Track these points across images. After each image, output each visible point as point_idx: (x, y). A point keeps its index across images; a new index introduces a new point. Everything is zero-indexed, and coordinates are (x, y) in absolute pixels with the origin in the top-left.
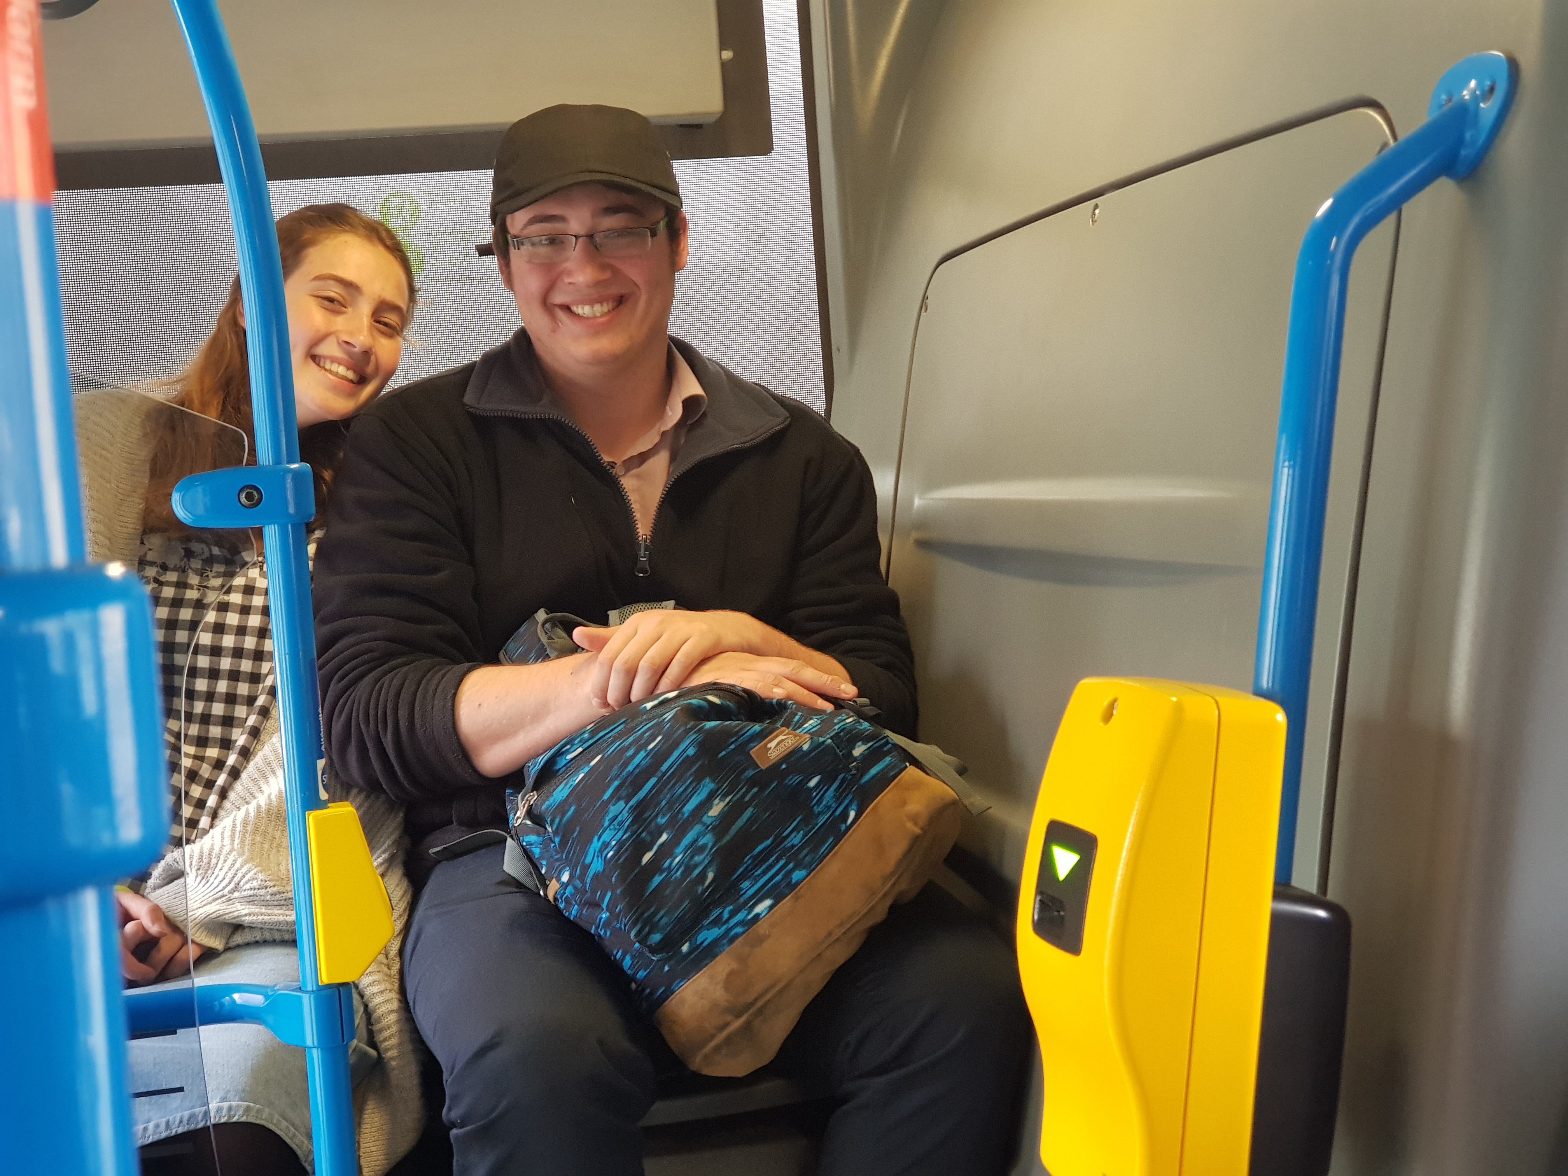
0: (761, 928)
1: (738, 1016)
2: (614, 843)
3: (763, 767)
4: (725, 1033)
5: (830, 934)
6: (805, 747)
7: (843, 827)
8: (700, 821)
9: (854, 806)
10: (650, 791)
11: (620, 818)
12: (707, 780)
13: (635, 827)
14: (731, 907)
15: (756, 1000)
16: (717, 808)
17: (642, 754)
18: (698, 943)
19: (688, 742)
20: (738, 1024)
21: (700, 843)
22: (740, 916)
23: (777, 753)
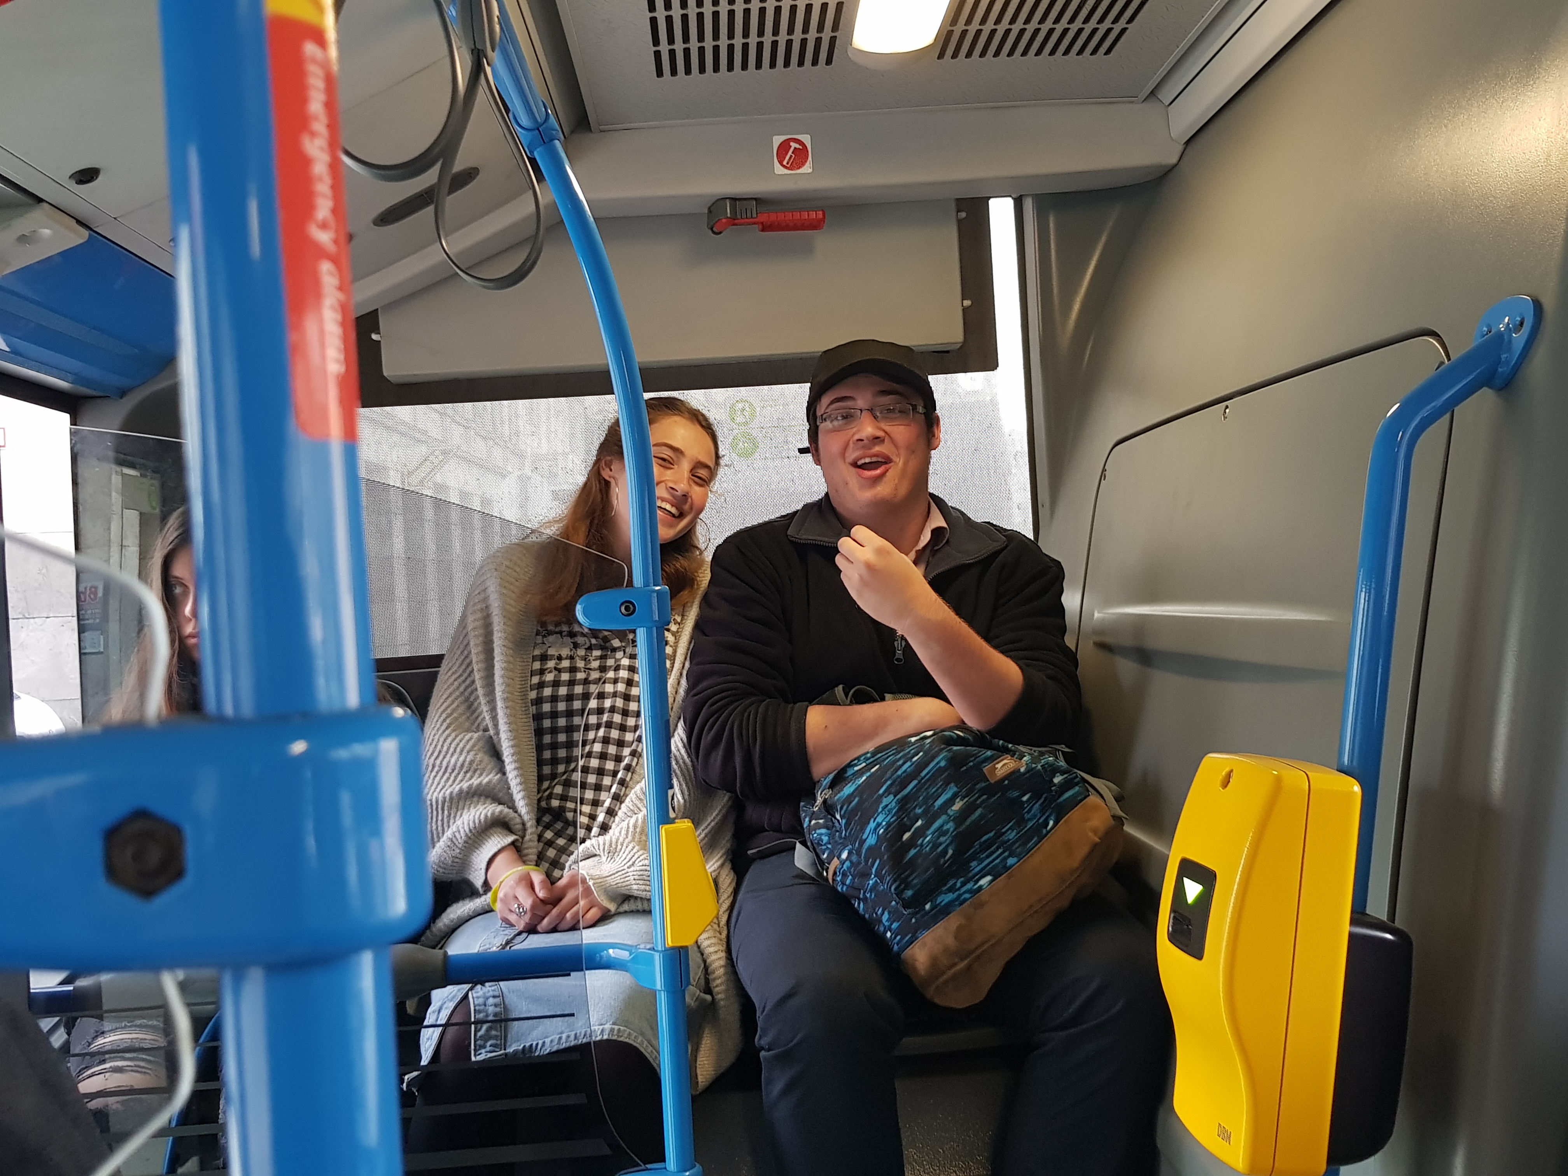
0: (983, 896)
1: (962, 960)
2: (884, 823)
3: (992, 782)
4: (953, 971)
5: (1031, 906)
6: (1022, 770)
7: (1044, 831)
8: (946, 813)
9: (1052, 818)
10: (913, 788)
11: (889, 807)
12: (952, 785)
13: (900, 813)
14: (962, 879)
15: (976, 949)
16: (958, 806)
17: (909, 764)
18: (937, 903)
19: (941, 757)
20: (962, 965)
21: (945, 828)
22: (969, 886)
23: (1002, 771)
